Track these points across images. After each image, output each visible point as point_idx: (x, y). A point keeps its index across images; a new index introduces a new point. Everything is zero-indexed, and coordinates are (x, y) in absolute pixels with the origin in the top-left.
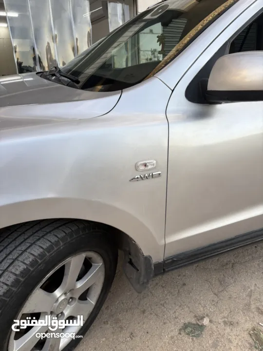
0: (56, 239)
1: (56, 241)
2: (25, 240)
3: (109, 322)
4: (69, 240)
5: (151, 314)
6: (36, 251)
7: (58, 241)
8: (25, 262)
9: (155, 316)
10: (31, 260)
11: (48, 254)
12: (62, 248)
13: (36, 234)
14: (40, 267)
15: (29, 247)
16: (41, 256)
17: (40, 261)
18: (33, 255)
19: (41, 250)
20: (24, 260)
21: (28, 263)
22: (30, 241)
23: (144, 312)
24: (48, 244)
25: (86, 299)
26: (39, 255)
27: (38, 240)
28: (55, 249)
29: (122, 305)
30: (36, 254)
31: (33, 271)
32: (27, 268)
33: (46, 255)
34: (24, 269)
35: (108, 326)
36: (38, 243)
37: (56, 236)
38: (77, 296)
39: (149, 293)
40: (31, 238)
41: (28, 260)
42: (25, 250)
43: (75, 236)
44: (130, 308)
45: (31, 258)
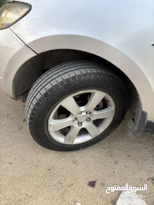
0: (91, 72)
1: (90, 73)
2: (75, 66)
3: (106, 150)
4: (98, 76)
5: (134, 160)
6: (78, 73)
7: (91, 74)
8: (70, 75)
9: (136, 162)
10: (73, 75)
11: (83, 77)
12: (92, 78)
13: (82, 66)
14: (76, 82)
15: (75, 70)
16: (79, 76)
17: (77, 79)
18: (75, 74)
19: (80, 73)
20: (70, 74)
21: (71, 76)
22: (77, 68)
23: (130, 156)
24: (85, 72)
25: (98, 127)
26: (78, 75)
27: (81, 69)
28: (88, 77)
29: (118, 146)
30: (77, 74)
31: (72, 82)
32: (70, 78)
33: (81, 77)
34: (68, 78)
35: (105, 151)
36: (81, 70)
37: (91, 71)
38: (93, 119)
39: (138, 150)
40: (78, 67)
41: (72, 75)
42: (72, 71)
43: (102, 77)
44: (122, 150)
45: (74, 75)
